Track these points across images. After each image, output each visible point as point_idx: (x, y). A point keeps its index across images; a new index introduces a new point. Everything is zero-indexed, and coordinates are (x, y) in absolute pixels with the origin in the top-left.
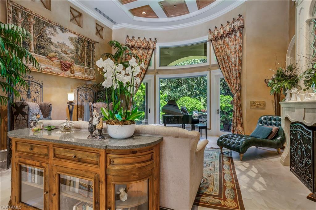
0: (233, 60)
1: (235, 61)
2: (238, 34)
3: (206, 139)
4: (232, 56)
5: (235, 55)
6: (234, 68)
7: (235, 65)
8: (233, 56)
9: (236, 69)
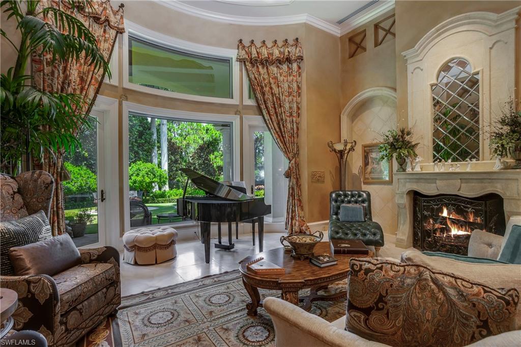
0: (287, 106)
1: (291, 108)
2: (295, 66)
3: (237, 238)
4: (285, 99)
5: (291, 98)
6: (288, 119)
7: (291, 115)
8: (287, 99)
9: (293, 120)
